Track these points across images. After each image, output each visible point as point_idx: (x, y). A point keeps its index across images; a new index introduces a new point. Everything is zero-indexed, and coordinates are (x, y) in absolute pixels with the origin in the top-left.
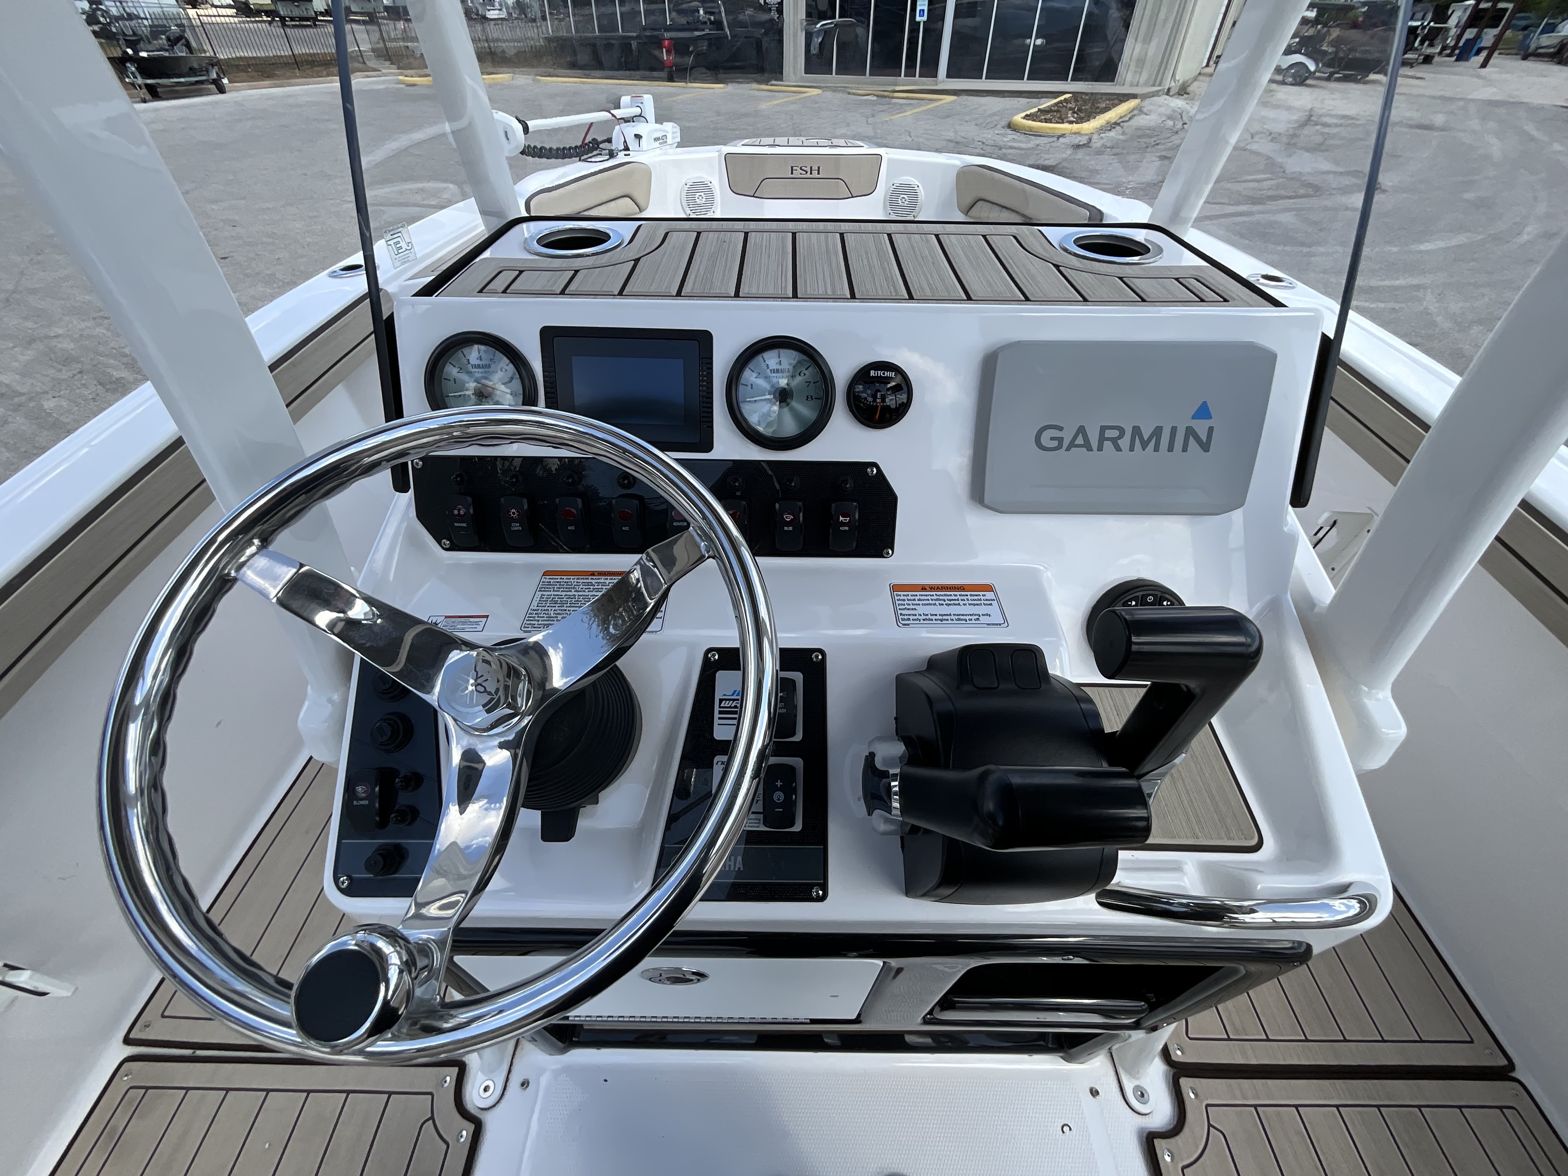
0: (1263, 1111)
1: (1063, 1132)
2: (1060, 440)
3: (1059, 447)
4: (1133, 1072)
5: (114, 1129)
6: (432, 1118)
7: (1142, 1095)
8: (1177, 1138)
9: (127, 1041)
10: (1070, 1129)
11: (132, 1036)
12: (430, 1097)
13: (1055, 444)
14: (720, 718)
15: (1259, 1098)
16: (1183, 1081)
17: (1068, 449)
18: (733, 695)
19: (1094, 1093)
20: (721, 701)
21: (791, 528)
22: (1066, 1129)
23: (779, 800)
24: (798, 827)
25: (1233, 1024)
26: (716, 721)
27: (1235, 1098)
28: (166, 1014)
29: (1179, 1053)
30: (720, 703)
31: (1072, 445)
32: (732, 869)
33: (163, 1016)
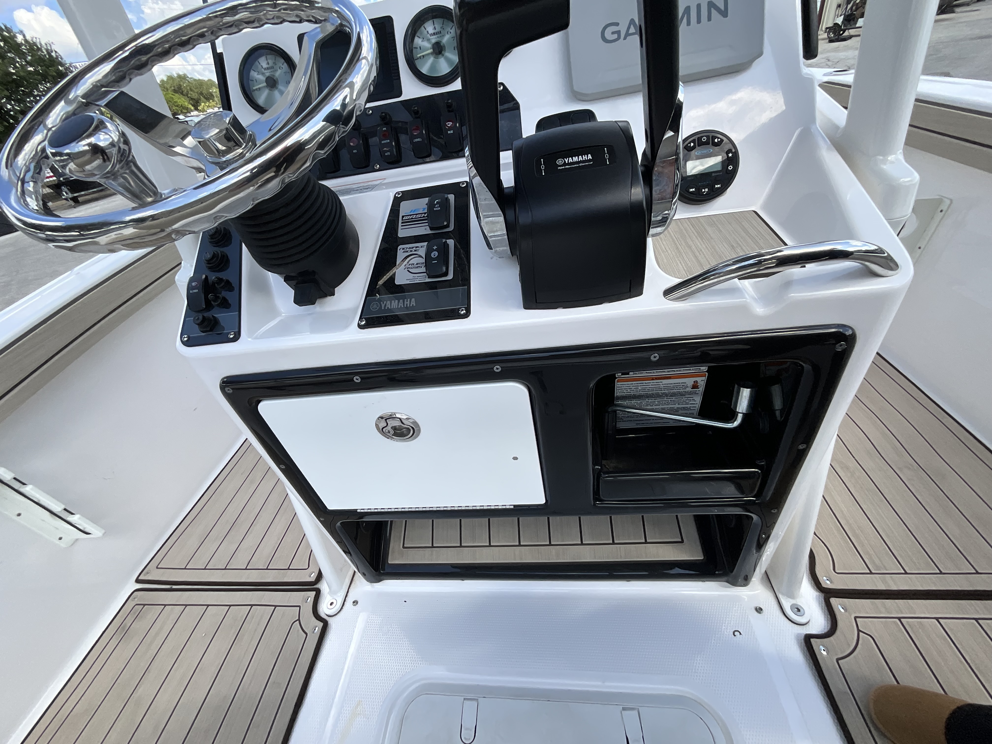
0: (907, 622)
1: (735, 636)
2: (618, 33)
3: (619, 38)
4: (791, 595)
5: (125, 625)
6: (299, 620)
7: (798, 610)
8: (832, 638)
9: (138, 581)
10: (740, 634)
11: (140, 578)
12: (299, 608)
13: (616, 36)
14: (402, 226)
15: (902, 613)
16: (833, 601)
17: (625, 39)
18: (411, 212)
19: (759, 610)
20: (403, 217)
21: (452, 132)
22: (736, 633)
23: (434, 256)
24: (450, 277)
25: (873, 562)
26: (400, 227)
27: (881, 613)
28: (159, 567)
29: (828, 582)
30: (402, 218)
31: (627, 34)
32: (408, 306)
33: (157, 568)
